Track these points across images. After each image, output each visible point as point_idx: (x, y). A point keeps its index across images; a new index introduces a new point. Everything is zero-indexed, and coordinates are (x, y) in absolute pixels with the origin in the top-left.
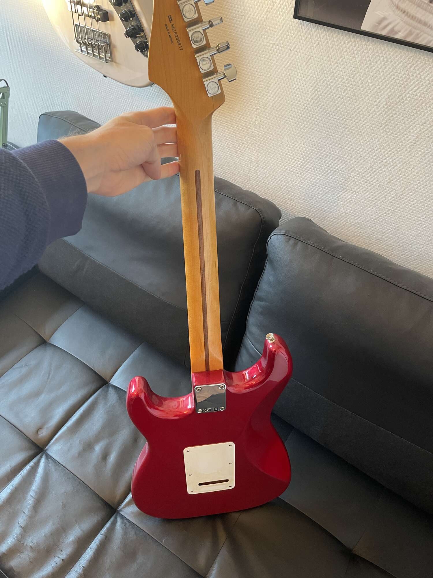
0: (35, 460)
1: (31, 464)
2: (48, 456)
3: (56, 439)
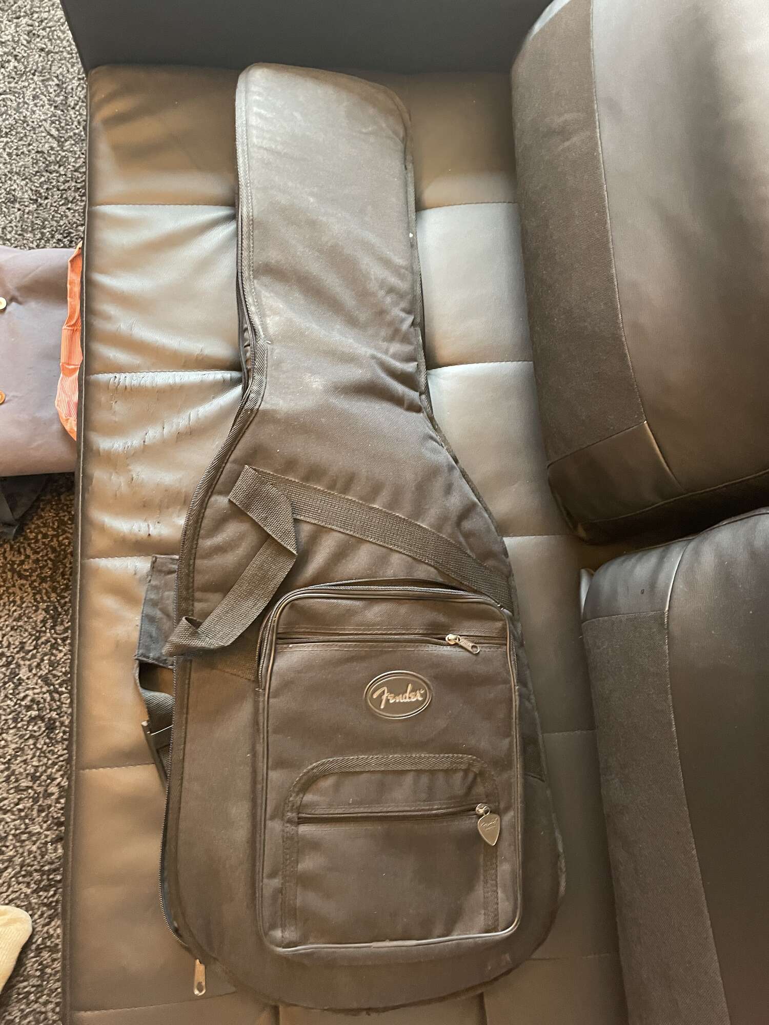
0: (236, 375)
1: (227, 375)
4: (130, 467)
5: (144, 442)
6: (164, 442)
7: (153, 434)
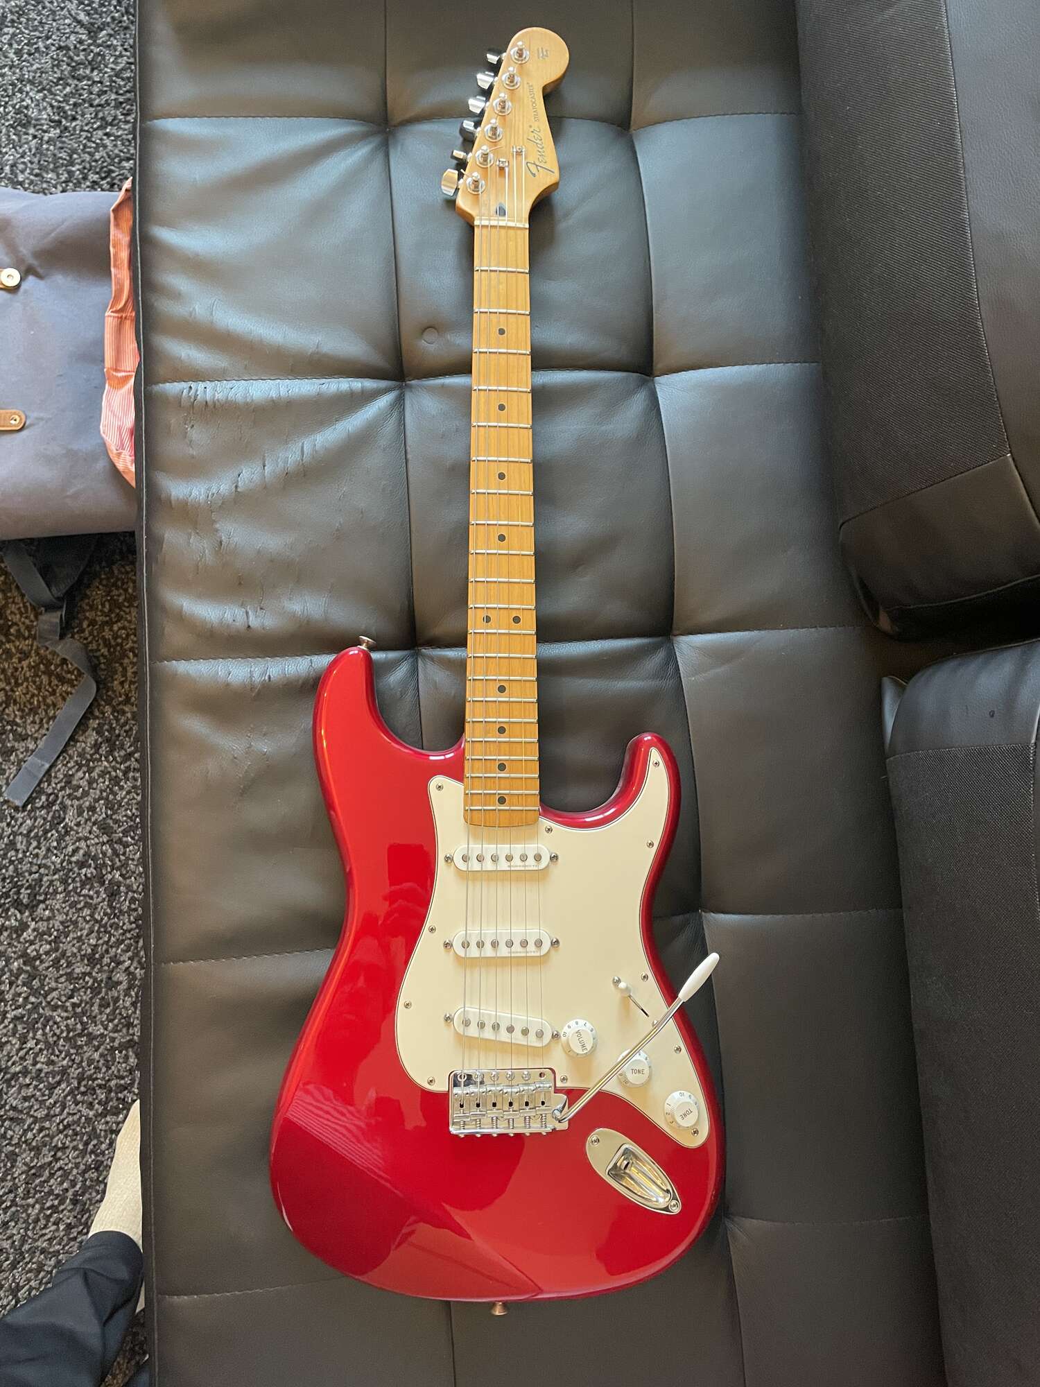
0: (369, 384)
1: (357, 384)
2: (399, 403)
3: (443, 386)
4: (217, 526)
5: (236, 487)
6: (265, 488)
7: (248, 475)
